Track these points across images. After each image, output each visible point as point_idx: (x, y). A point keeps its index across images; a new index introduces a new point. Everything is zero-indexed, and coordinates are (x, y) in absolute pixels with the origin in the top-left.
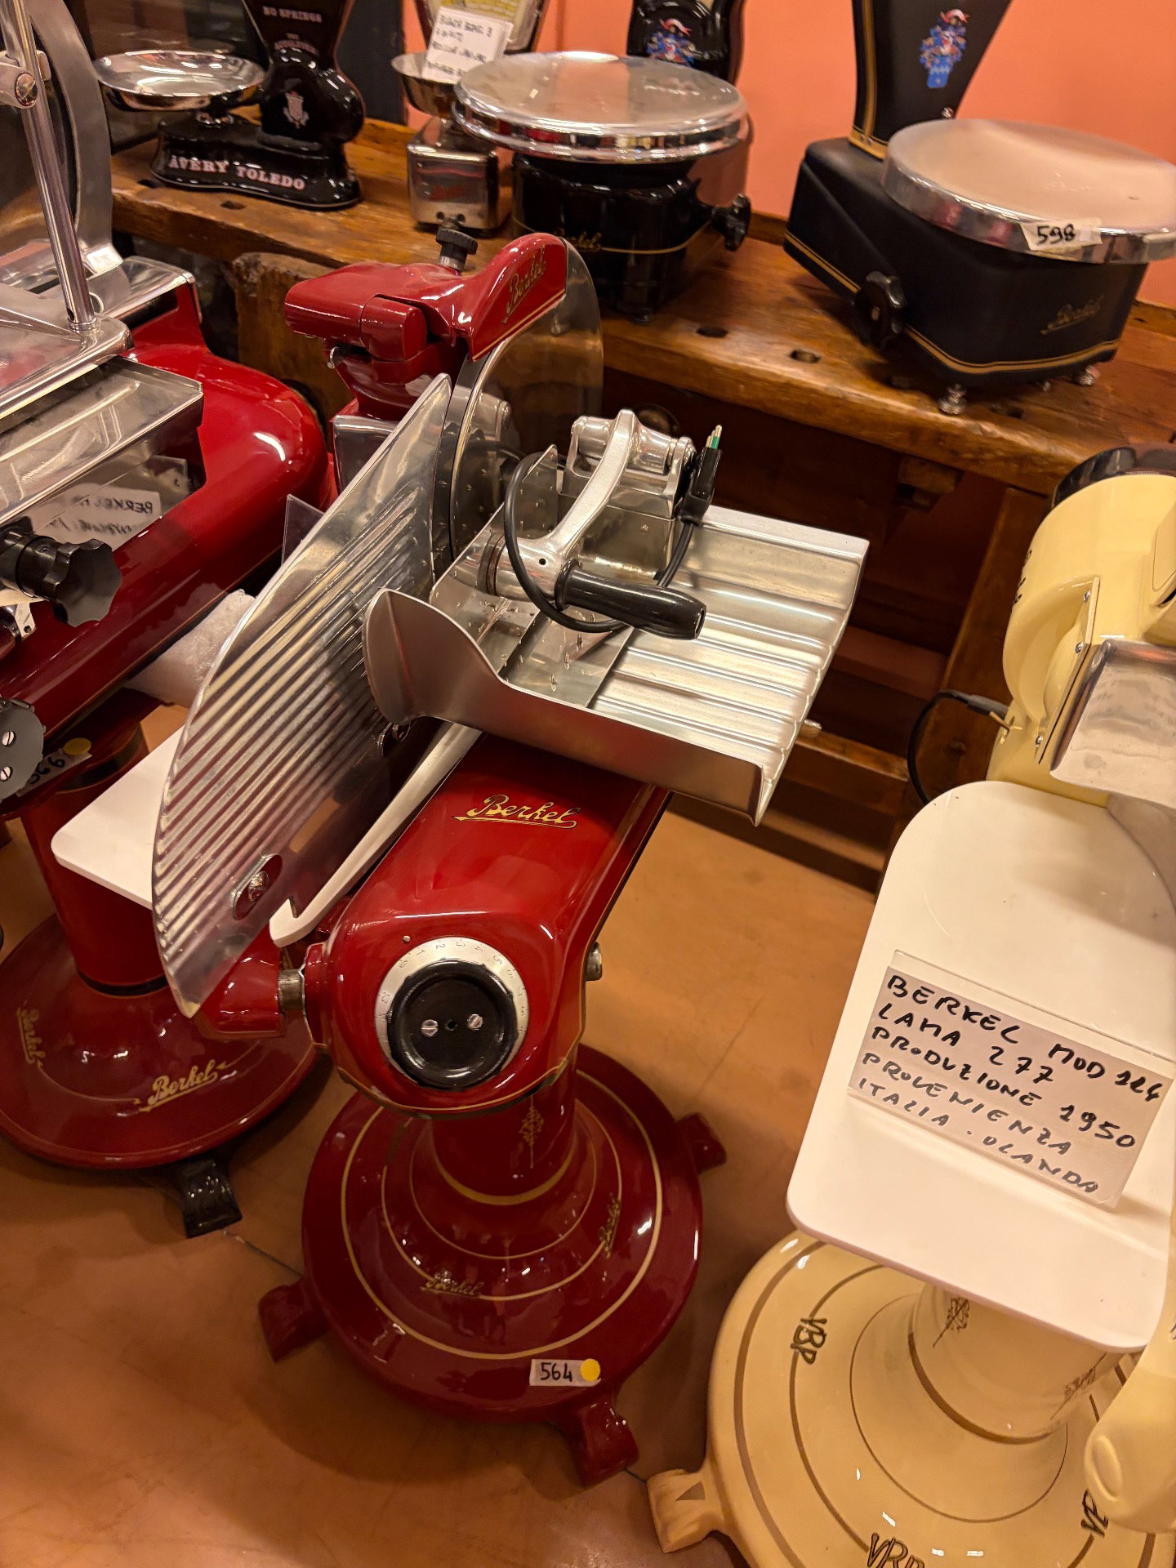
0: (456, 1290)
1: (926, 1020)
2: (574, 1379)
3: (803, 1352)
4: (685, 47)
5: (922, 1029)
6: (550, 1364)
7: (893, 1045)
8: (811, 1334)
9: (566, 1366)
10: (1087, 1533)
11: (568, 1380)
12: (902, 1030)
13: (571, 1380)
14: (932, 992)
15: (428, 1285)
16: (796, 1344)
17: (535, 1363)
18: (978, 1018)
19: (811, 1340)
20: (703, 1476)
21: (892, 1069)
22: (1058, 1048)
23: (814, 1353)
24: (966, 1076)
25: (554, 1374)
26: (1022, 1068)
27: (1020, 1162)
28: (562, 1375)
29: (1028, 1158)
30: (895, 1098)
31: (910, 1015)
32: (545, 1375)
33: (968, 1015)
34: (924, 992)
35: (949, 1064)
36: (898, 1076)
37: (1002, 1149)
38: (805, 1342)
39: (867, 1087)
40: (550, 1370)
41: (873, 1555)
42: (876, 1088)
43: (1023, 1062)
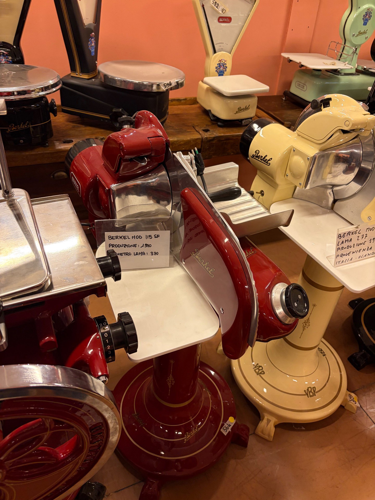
0: (193, 434)
1: (346, 240)
2: (231, 425)
3: (261, 373)
4: (8, 58)
5: (345, 243)
6: (224, 427)
7: (341, 250)
8: (258, 369)
9: (227, 424)
10: (325, 356)
11: (230, 426)
12: (342, 245)
13: (231, 426)
14: (346, 233)
15: (185, 440)
16: (258, 374)
17: (222, 430)
18: (354, 233)
19: (259, 370)
20: (267, 417)
21: (342, 255)
22: (367, 229)
23: (263, 371)
24: (354, 246)
25: (227, 428)
26: (362, 237)
27: (365, 257)
28: (228, 426)
29: (365, 256)
30: (343, 262)
31: (343, 241)
32: (226, 430)
33: (352, 234)
34: (344, 234)
35: (351, 246)
36: (343, 256)
37: (362, 257)
38: (259, 371)
39: (338, 263)
40: (225, 428)
41: (307, 395)
42: (339, 262)
43: (362, 236)
